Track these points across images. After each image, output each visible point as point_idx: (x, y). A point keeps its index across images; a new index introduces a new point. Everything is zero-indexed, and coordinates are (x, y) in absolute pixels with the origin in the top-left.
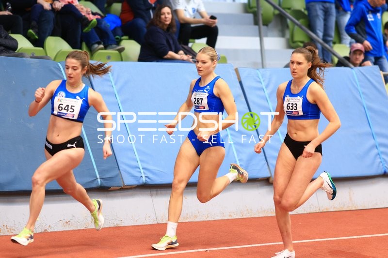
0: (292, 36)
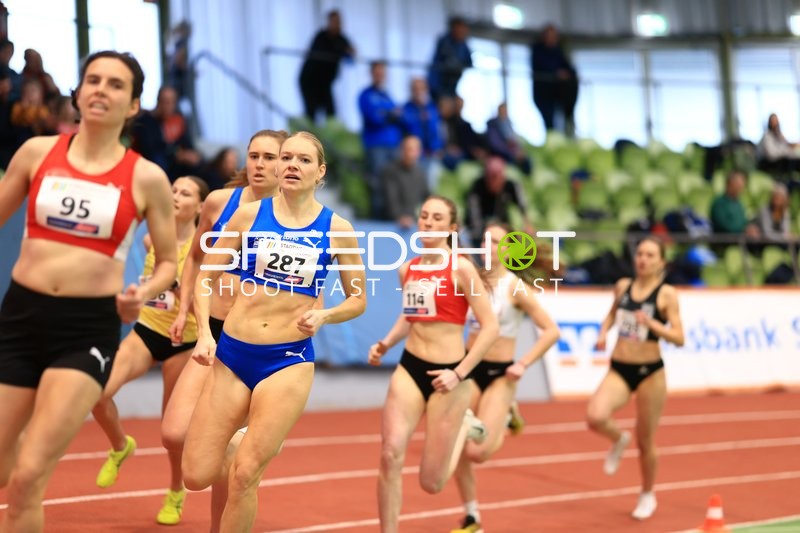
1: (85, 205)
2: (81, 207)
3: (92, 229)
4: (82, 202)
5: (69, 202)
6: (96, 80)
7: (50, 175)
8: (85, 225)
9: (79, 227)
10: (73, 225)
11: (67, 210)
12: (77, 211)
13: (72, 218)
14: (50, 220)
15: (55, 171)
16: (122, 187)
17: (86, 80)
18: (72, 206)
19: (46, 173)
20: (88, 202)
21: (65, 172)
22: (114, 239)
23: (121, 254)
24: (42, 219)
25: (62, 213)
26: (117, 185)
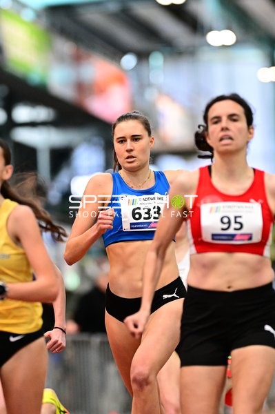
1: (238, 220)
2: (236, 222)
3: (247, 237)
4: (236, 217)
5: (226, 220)
6: (218, 120)
7: (205, 203)
8: (242, 235)
9: (237, 237)
10: (232, 237)
11: (226, 226)
12: (234, 225)
13: (231, 231)
14: (214, 236)
15: (208, 198)
16: (261, 201)
17: (209, 123)
18: (229, 222)
19: (202, 201)
20: (240, 217)
21: (216, 197)
22: (264, 241)
23: (267, 252)
24: (207, 237)
25: (223, 229)
26: (257, 201)
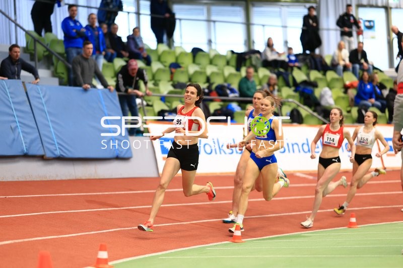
0: (56, 69)
